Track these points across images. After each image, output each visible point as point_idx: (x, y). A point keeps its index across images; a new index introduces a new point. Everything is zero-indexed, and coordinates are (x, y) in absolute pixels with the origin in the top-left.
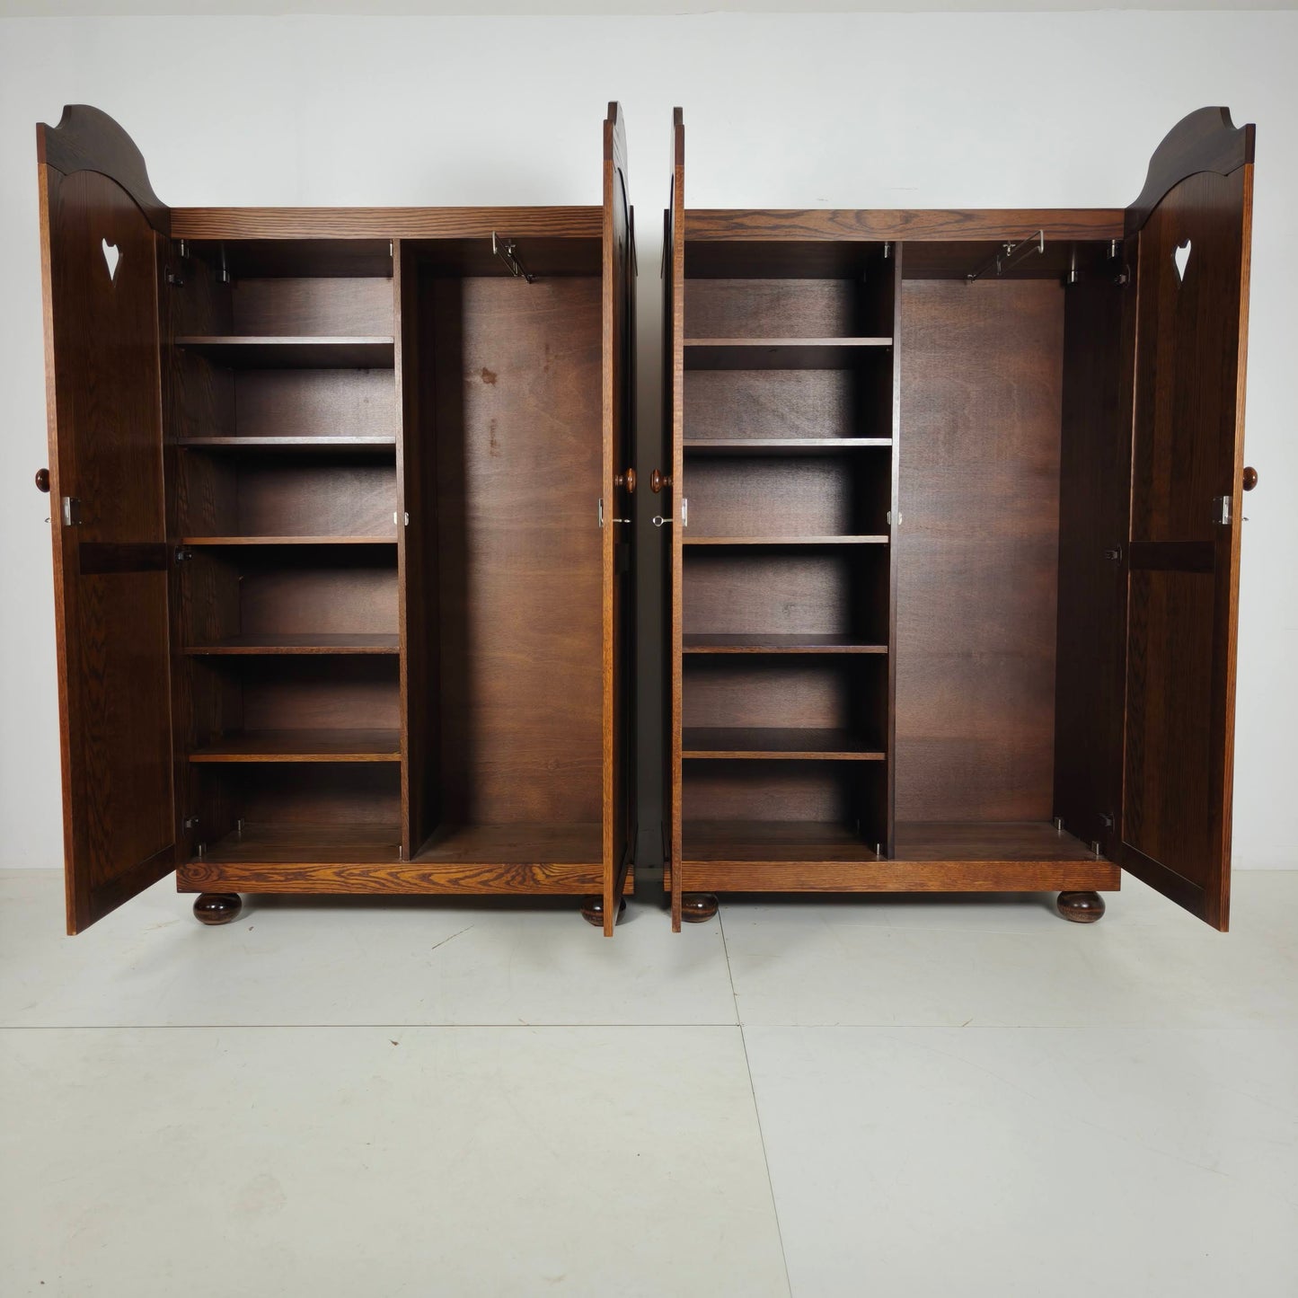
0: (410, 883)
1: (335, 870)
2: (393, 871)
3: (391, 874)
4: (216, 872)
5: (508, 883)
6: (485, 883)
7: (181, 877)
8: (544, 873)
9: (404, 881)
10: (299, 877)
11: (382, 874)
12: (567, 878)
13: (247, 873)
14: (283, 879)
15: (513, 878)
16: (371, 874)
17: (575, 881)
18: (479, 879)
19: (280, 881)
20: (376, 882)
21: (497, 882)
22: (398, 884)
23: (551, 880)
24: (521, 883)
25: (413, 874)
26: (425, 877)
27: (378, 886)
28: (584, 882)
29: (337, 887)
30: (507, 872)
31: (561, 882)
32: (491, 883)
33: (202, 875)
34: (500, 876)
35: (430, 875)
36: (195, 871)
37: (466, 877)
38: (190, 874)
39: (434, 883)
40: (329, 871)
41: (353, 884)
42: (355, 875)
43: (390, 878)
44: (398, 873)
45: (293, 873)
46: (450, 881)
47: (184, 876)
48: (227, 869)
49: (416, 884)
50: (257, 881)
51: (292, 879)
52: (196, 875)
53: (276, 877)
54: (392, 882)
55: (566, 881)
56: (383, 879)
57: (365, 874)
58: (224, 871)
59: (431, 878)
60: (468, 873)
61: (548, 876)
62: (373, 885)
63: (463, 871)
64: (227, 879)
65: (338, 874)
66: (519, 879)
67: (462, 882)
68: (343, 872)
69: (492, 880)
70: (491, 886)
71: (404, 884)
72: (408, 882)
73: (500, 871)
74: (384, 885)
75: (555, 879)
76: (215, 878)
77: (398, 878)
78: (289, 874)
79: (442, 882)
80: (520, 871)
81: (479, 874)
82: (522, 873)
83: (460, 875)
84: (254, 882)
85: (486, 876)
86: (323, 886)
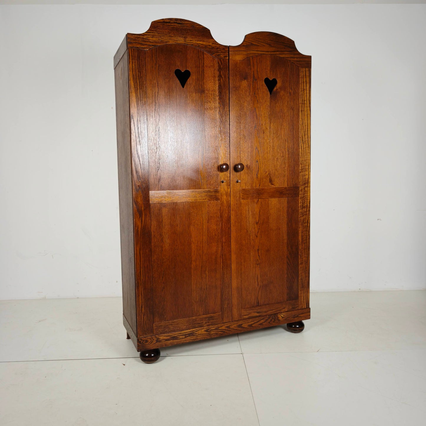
0: (234, 329)
1: (205, 329)
2: (228, 325)
3: (227, 327)
4: (155, 339)
5: (269, 323)
6: (261, 324)
7: (140, 344)
8: (282, 316)
9: (232, 329)
10: (191, 335)
11: (223, 328)
12: (289, 317)
13: (168, 338)
14: (184, 337)
15: (271, 320)
16: (220, 328)
17: (291, 318)
18: (259, 323)
19: (183, 338)
20: (221, 331)
21: (265, 323)
22: (230, 331)
23: (284, 318)
24: (274, 322)
25: (235, 325)
26: (240, 326)
27: (222, 333)
28: (294, 318)
29: (206, 336)
30: (269, 318)
31: (287, 319)
32: (263, 324)
33: (149, 341)
34: (267, 320)
35: (242, 324)
36: (147, 340)
37: (255, 323)
38: (144, 342)
39: (243, 328)
40: (203, 330)
41: (212, 334)
42: (214, 330)
43: (226, 329)
44: (229, 326)
45: (188, 334)
46: (249, 326)
47: (141, 344)
48: (160, 337)
49: (236, 329)
50: (173, 340)
51: (188, 337)
52: (147, 342)
53: (181, 337)
54: (228, 330)
55: (289, 318)
56: (224, 330)
57: (216, 329)
58: (159, 338)
59: (242, 326)
60: (255, 321)
61: (283, 317)
62: (220, 332)
63: (254, 321)
64: (160, 341)
65: (206, 331)
66: (273, 320)
67: (253, 325)
68: (209, 329)
69: (264, 323)
70: (263, 325)
71: (232, 330)
72: (233, 329)
73: (266, 318)
74: (224, 332)
75: (285, 318)
76: (155, 342)
77: (230, 328)
78: (186, 335)
79: (246, 327)
80: (273, 317)
81: (259, 321)
82: (274, 318)
83: (252, 323)
84: (171, 341)
85: (262, 321)
86: (201, 337)
